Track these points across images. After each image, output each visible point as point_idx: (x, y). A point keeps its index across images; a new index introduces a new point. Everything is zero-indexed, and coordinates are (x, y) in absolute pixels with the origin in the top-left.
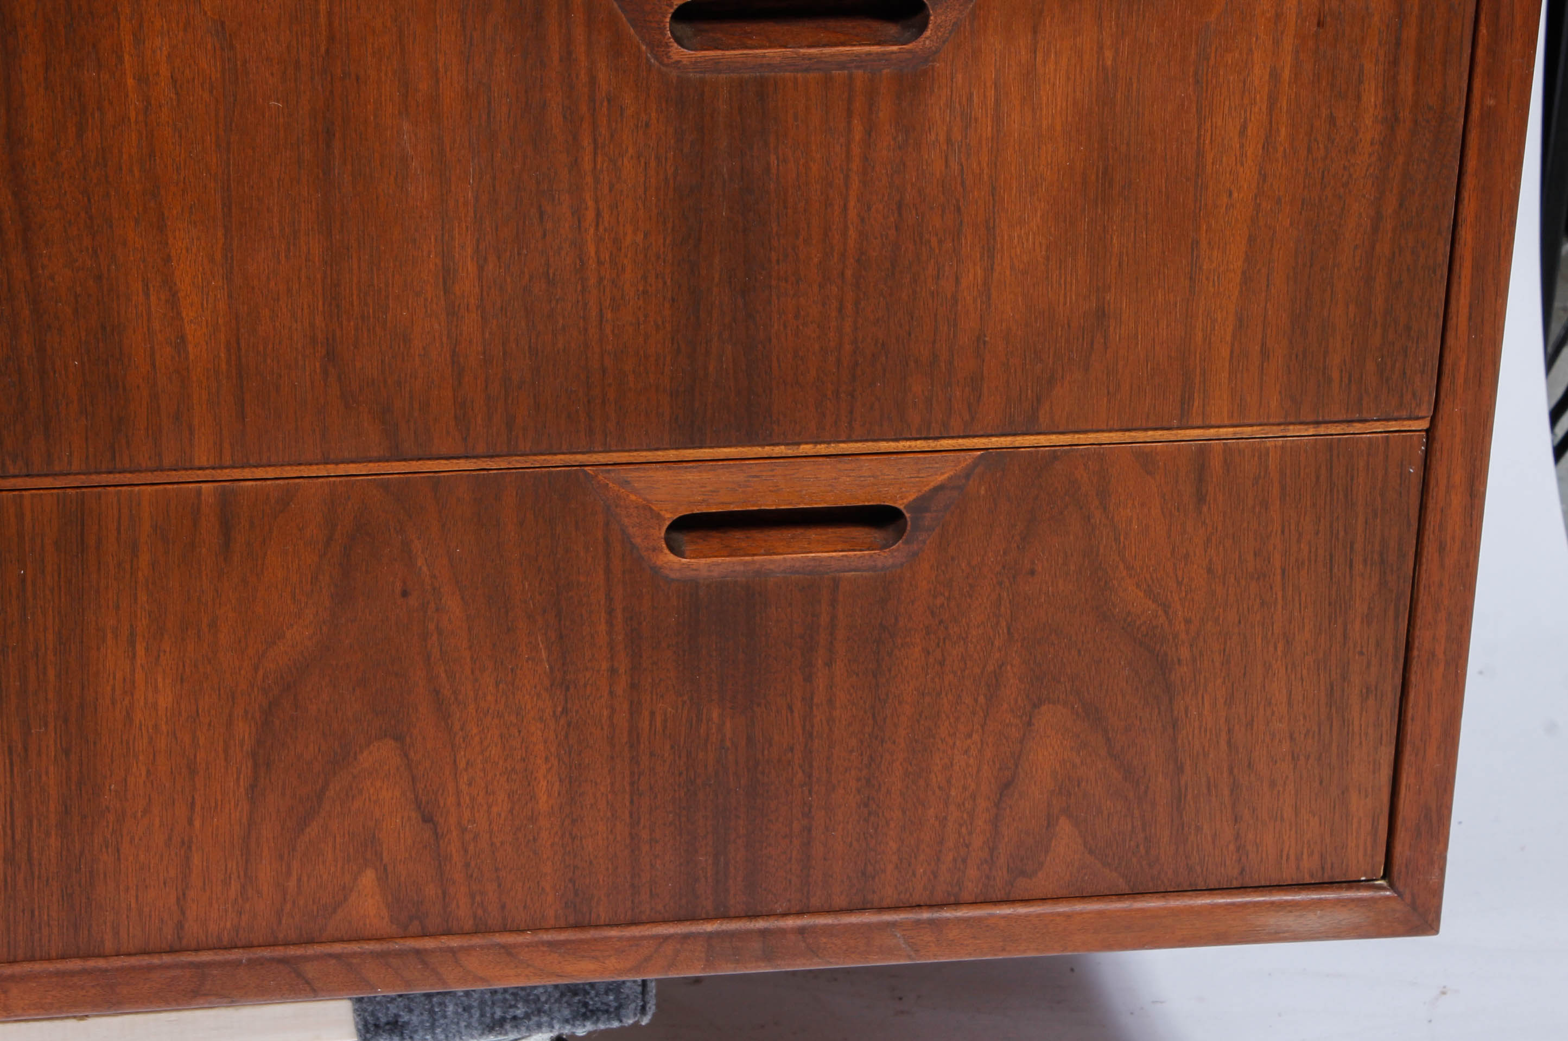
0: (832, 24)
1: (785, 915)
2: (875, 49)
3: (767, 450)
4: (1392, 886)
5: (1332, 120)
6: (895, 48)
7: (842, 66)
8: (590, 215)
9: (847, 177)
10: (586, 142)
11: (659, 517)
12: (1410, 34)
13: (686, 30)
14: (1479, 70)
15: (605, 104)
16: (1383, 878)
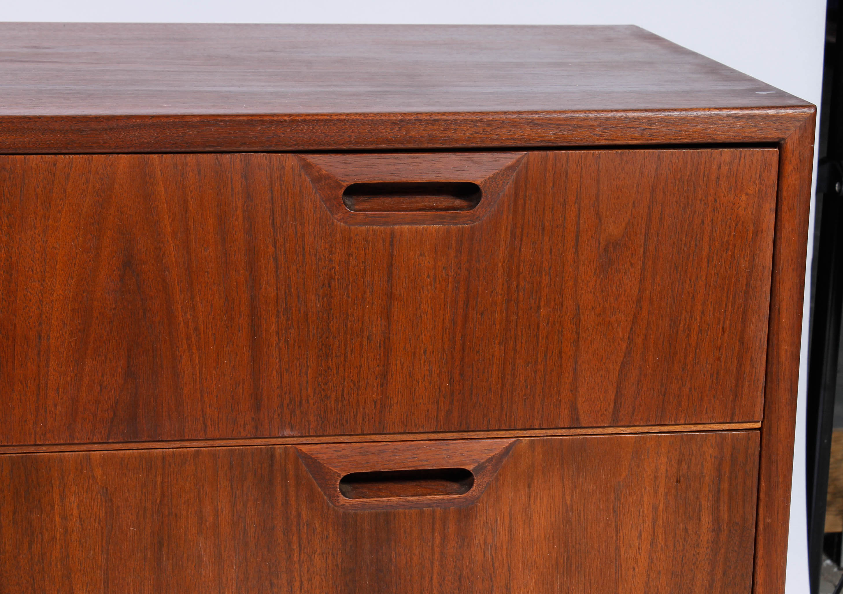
0: (424, 483)
2: (446, 497)
5: (686, 530)
6: (456, 496)
7: (429, 505)
8: (297, 584)
9: (432, 563)
10: (295, 547)
12: (725, 486)
13: (347, 487)
14: (761, 504)
15: (305, 527)
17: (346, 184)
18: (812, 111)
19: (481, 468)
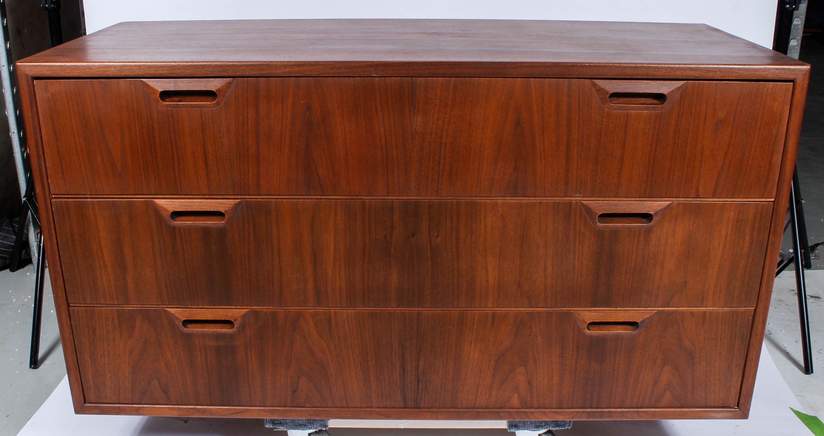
0: (631, 218)
1: (605, 408)
2: (641, 224)
3: (610, 309)
4: (739, 408)
5: (739, 242)
6: (645, 224)
7: (634, 228)
8: (577, 258)
9: (633, 252)
10: (577, 242)
11: (586, 322)
12: (757, 225)
13: (600, 219)
14: (771, 233)
15: (582, 235)
16: (737, 406)
17: (610, 93)
18: (809, 67)
19: (656, 213)
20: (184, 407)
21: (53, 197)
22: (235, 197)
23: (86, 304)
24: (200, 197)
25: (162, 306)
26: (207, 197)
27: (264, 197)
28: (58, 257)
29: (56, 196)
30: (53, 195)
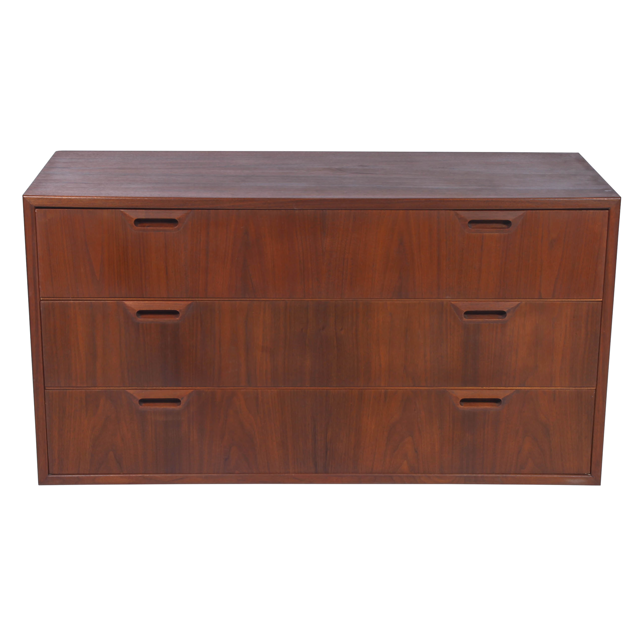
0: (491, 315)
1: (479, 474)
2: (498, 319)
3: (478, 388)
4: (591, 475)
5: (576, 334)
6: (501, 319)
7: (492, 322)
8: (449, 346)
9: (492, 341)
10: (449, 333)
11: (459, 399)
12: (590, 320)
13: (466, 316)
14: (602, 326)
15: (452, 328)
16: (590, 474)
17: (469, 220)
18: (620, 199)
19: (509, 311)
20: (134, 475)
21: (41, 299)
22: (188, 299)
23: (60, 387)
24: (160, 299)
25: (123, 388)
26: (165, 299)
27: (210, 299)
28: (41, 348)
29: (43, 299)
30: (41, 298)
